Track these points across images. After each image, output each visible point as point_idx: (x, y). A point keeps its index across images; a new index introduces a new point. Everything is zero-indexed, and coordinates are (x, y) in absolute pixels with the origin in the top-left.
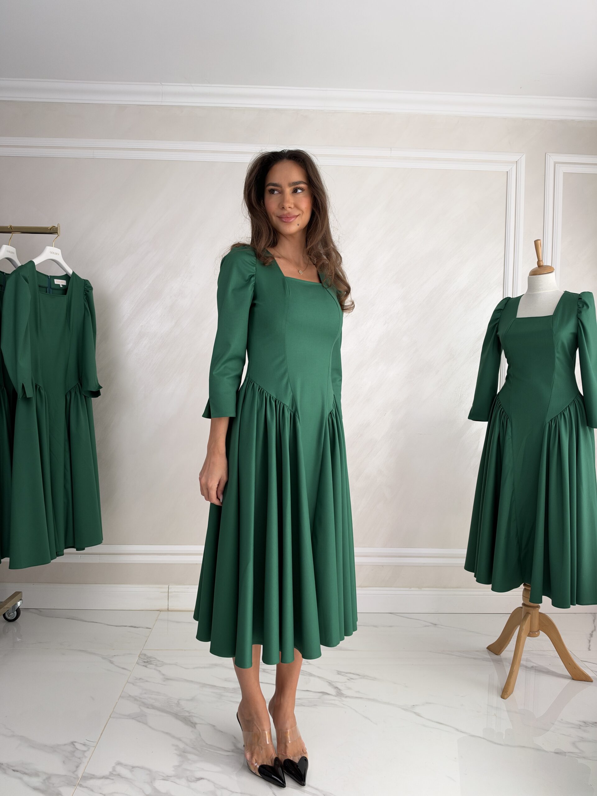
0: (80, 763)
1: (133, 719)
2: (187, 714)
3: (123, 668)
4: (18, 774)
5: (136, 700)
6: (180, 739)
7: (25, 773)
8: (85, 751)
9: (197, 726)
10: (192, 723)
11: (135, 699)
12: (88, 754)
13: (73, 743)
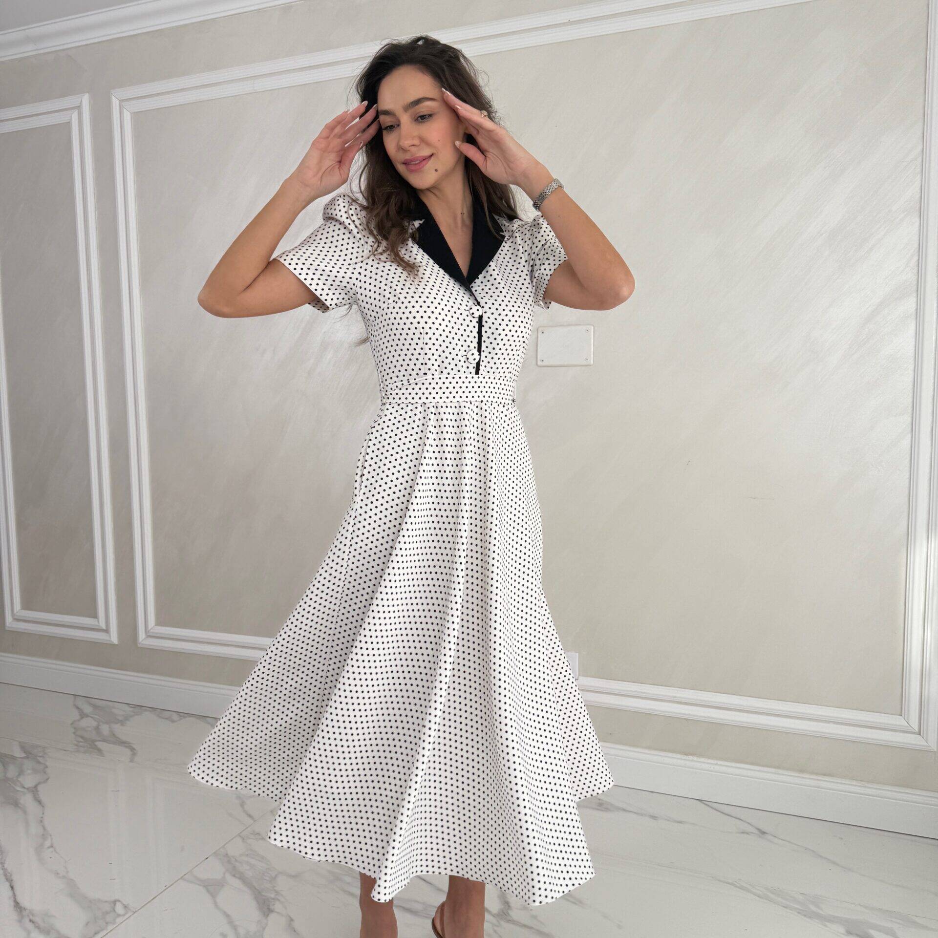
0: (102, 930)
1: (205, 886)
2: (273, 896)
3: (250, 816)
4: (30, 926)
5: (229, 862)
6: (235, 928)
7: (38, 927)
8: (119, 915)
9: (272, 916)
10: (269, 909)
11: (228, 860)
12: (119, 920)
13: (115, 902)
